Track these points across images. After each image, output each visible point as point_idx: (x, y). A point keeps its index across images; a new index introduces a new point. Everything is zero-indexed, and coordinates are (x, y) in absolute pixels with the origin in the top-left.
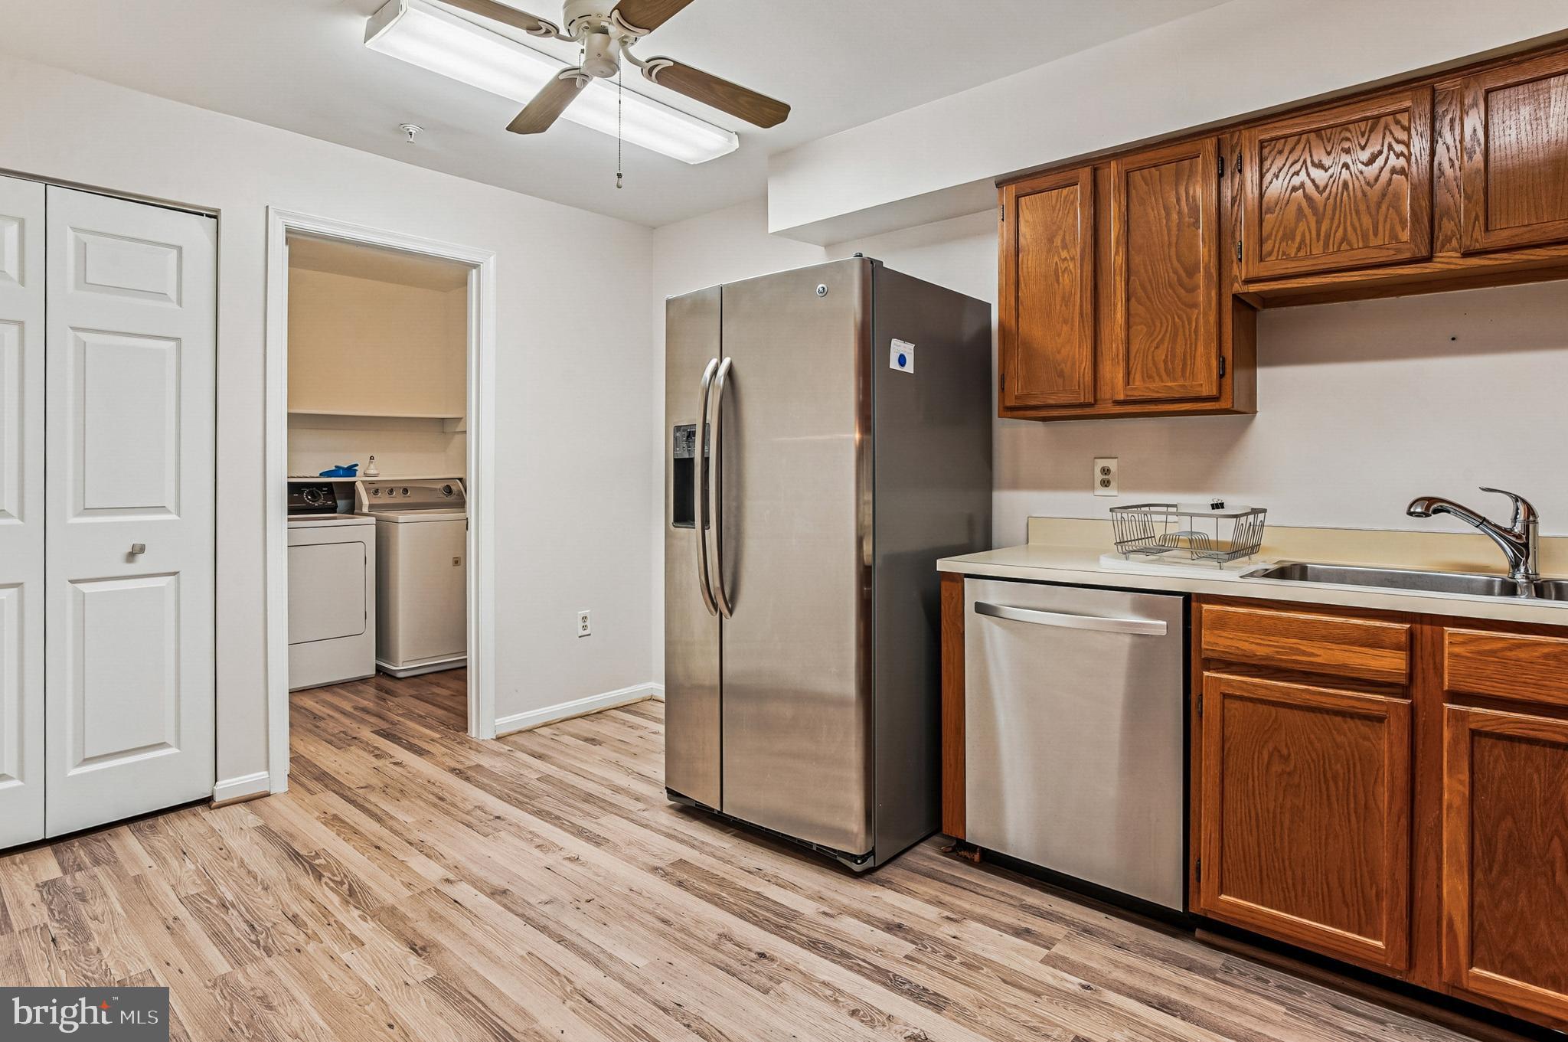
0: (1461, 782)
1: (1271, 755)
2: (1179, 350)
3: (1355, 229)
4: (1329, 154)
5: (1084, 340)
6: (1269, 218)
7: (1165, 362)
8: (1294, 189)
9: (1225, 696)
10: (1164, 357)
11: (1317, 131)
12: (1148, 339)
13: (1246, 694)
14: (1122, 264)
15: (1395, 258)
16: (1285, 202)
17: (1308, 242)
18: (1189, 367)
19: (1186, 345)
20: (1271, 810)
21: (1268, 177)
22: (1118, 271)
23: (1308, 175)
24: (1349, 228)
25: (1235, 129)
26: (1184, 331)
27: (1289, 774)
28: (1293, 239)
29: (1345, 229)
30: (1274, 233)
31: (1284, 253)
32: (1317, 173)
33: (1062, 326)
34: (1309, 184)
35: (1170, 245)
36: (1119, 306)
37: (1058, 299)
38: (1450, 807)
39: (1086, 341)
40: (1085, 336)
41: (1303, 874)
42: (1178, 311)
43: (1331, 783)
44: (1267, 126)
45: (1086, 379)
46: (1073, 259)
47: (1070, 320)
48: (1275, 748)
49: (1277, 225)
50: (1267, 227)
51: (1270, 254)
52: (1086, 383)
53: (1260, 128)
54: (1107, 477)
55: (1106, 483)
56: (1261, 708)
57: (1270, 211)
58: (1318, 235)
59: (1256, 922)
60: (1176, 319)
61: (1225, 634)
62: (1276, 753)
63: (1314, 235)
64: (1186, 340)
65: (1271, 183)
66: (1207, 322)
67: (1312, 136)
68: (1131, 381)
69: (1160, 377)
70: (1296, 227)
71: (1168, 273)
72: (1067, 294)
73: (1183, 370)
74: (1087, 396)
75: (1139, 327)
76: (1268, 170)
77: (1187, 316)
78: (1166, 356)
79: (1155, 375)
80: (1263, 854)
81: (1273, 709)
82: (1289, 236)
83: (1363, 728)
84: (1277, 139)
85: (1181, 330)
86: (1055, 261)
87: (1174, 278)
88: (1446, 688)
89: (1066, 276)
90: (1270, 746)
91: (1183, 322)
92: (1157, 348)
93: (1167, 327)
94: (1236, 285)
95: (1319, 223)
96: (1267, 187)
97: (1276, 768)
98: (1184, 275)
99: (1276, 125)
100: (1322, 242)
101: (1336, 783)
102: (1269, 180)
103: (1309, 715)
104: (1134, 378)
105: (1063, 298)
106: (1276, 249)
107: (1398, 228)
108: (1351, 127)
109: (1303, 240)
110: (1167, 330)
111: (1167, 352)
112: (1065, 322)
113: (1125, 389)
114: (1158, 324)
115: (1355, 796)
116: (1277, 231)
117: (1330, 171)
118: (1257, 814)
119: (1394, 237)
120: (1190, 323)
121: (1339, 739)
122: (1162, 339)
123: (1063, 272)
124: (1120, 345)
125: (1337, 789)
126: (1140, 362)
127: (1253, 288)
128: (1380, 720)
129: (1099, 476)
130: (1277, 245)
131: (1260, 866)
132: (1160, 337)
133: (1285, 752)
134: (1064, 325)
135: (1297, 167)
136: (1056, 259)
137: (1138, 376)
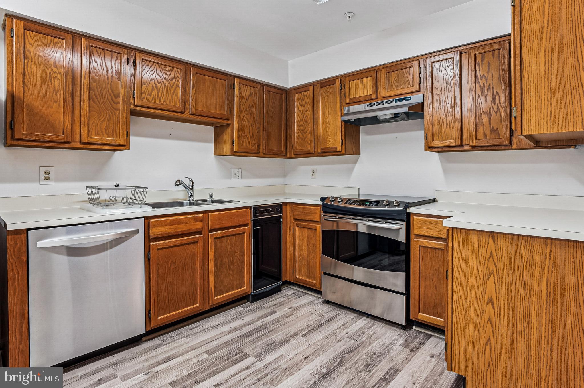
0: (213, 252)
1: (171, 264)
2: (111, 125)
3: (167, 99)
4: (161, 72)
5: (67, 113)
6: (144, 86)
7: (105, 129)
8: (151, 79)
9: (158, 249)
10: (105, 127)
11: (158, 64)
12: (98, 119)
13: (164, 247)
14: (87, 84)
15: (177, 110)
16: (149, 83)
17: (155, 98)
18: (115, 132)
19: (114, 124)
20: (171, 281)
21: (144, 72)
22: (85, 87)
23: (156, 76)
24: (166, 98)
25: (133, 50)
26: (113, 118)
27: (176, 268)
28: (151, 96)
29: (165, 98)
30: (145, 91)
31: (148, 100)
32: (158, 77)
33: (53, 104)
34: (155, 80)
35: (108, 83)
36: (86, 102)
37: (51, 90)
38: (211, 259)
39: (68, 114)
40: (68, 111)
41: (180, 296)
42: (111, 110)
43: (186, 265)
44: (145, 55)
45: (68, 131)
46: (60, 73)
47: (58, 101)
48: (172, 261)
49: (146, 89)
50: (143, 90)
51: (144, 98)
52: (68, 132)
53: (143, 54)
54: (47, 175)
55: (47, 179)
56: (168, 250)
57: (144, 84)
58: (158, 97)
59: (170, 319)
60: (110, 113)
61: (158, 228)
62: (172, 262)
63: (157, 96)
64: (114, 122)
65: (145, 74)
66: (123, 117)
67: (157, 65)
68: (90, 134)
69: (103, 134)
70: (152, 92)
71: (107, 94)
72: (56, 89)
73: (113, 133)
74: (68, 138)
75: (94, 113)
76: (144, 70)
77: (114, 113)
78: (106, 127)
79: (101, 134)
80: (169, 297)
81: (171, 249)
82: (150, 94)
83: (192, 246)
84: (147, 60)
85: (112, 118)
86: (49, 71)
87: (110, 97)
88: (209, 229)
89: (56, 80)
90: (171, 261)
91: (113, 115)
92: (102, 123)
93: (106, 115)
94: (132, 106)
95: (158, 93)
96: (143, 75)
97: (172, 267)
98: (113, 97)
99: (148, 56)
100: (159, 99)
101: (187, 265)
102: (144, 73)
103: (180, 247)
104: (91, 134)
105: (54, 90)
106: (146, 97)
107: (178, 102)
108: (167, 67)
109: (153, 97)
110: (106, 117)
111: (106, 125)
112: (56, 102)
113: (88, 138)
114: (102, 114)
115: (192, 266)
116: (146, 92)
117: (162, 78)
118: (167, 285)
119: (176, 104)
120: (115, 116)
121: (188, 251)
122: (104, 120)
123: (54, 78)
124: (86, 119)
125: (187, 266)
126: (94, 127)
127: (137, 108)
128: (197, 242)
129: (43, 176)
130: (146, 96)
131: (169, 302)
132: (103, 118)
133: (174, 261)
134: (55, 104)
135: (152, 72)
136: (50, 70)
137: (93, 133)
